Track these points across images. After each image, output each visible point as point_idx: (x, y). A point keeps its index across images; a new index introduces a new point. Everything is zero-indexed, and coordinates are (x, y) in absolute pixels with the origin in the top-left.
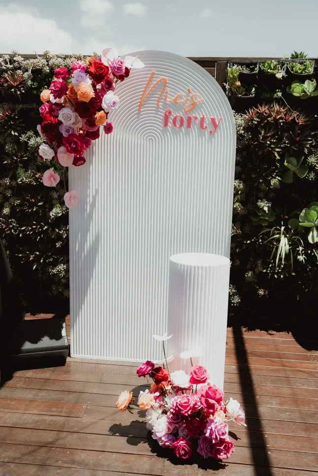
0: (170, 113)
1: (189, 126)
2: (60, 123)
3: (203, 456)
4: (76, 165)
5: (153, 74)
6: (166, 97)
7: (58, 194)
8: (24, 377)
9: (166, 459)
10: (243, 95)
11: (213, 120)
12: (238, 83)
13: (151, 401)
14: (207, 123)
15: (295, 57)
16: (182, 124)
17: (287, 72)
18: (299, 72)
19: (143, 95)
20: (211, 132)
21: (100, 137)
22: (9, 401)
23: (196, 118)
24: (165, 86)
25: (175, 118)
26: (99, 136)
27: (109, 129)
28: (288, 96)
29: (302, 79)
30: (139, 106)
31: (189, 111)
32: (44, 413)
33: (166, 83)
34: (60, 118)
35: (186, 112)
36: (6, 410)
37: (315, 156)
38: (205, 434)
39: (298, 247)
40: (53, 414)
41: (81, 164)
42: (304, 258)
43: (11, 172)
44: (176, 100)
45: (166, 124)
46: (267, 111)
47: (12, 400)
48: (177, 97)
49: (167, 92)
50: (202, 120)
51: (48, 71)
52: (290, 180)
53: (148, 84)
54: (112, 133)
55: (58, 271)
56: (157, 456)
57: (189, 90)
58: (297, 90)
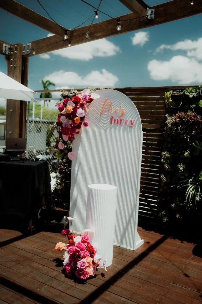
0: (113, 117)
1: (121, 123)
5: (106, 99)
6: (111, 110)
10: (174, 107)
11: (131, 121)
12: (171, 100)
13: (65, 247)
14: (128, 122)
19: (102, 109)
20: (130, 127)
21: (81, 128)
23: (124, 120)
24: (111, 105)
25: (115, 120)
30: (100, 114)
31: (121, 116)
33: (111, 103)
35: (119, 117)
39: (198, 192)
44: (115, 111)
45: (111, 123)
48: (116, 110)
49: (112, 108)
52: (197, 153)
53: (104, 104)
57: (121, 107)
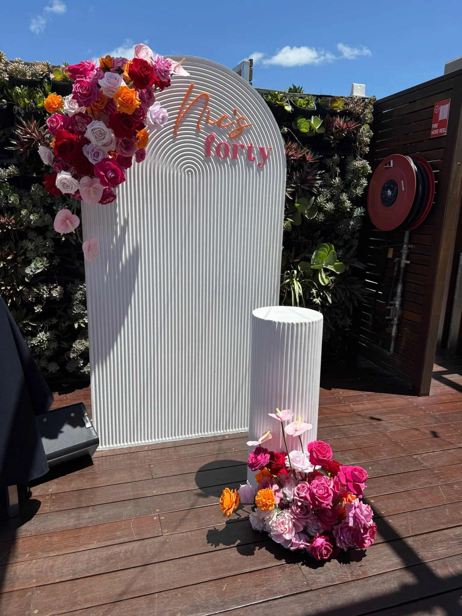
0: (212, 138)
1: (235, 156)
2: (88, 142)
3: (343, 549)
4: (103, 204)
5: (192, 87)
6: (208, 118)
7: (33, 244)
8: (48, 495)
9: (300, 564)
11: (262, 150)
14: (255, 154)
15: (294, 90)
16: (226, 155)
17: (293, 105)
18: (304, 106)
19: (179, 113)
20: (259, 164)
21: (132, 166)
22: (48, 539)
23: (243, 147)
24: (206, 104)
25: (219, 145)
26: (131, 164)
27: (141, 156)
28: (297, 132)
29: (308, 115)
30: (174, 127)
31: (234, 138)
32: (109, 543)
33: (207, 100)
34: (89, 135)
35: (230, 138)
36: (52, 554)
37: (323, 196)
38: (348, 523)
39: (312, 290)
40: (122, 540)
41: (109, 202)
42: (320, 301)
44: (219, 122)
47: (51, 534)
48: (221, 120)
49: (209, 112)
50: (250, 149)
51: (7, 79)
52: (299, 222)
53: (185, 100)
54: (145, 161)
55: (39, 342)
56: (288, 562)
57: (235, 112)
58: (304, 125)
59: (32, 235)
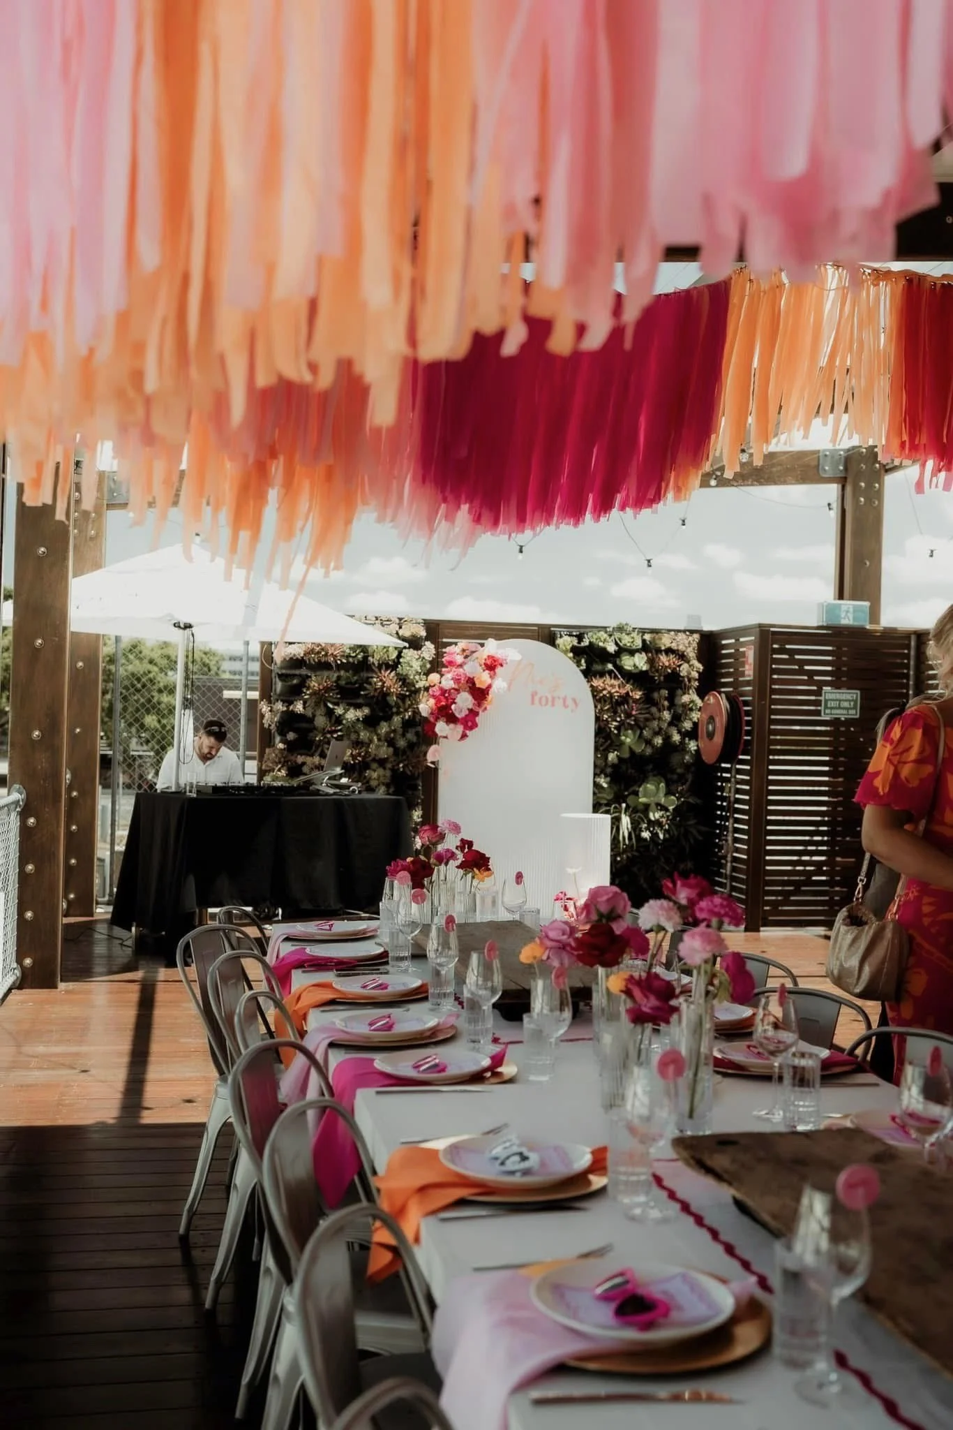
0: (536, 692)
1: (553, 705)
11: (574, 699)
15: (622, 627)
16: (547, 703)
17: (617, 644)
20: (572, 710)
23: (559, 697)
28: (620, 669)
29: (632, 652)
31: (553, 691)
35: (550, 692)
39: (641, 825)
42: (648, 836)
43: (320, 749)
44: (541, 681)
45: (533, 703)
46: (602, 685)
48: (542, 678)
50: (565, 700)
52: (626, 755)
57: (553, 673)
58: (628, 663)
59: (374, 765)
